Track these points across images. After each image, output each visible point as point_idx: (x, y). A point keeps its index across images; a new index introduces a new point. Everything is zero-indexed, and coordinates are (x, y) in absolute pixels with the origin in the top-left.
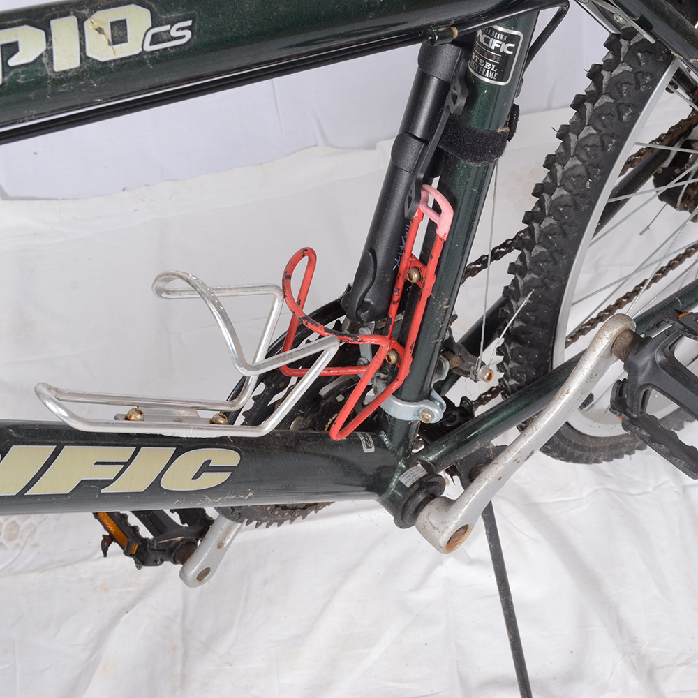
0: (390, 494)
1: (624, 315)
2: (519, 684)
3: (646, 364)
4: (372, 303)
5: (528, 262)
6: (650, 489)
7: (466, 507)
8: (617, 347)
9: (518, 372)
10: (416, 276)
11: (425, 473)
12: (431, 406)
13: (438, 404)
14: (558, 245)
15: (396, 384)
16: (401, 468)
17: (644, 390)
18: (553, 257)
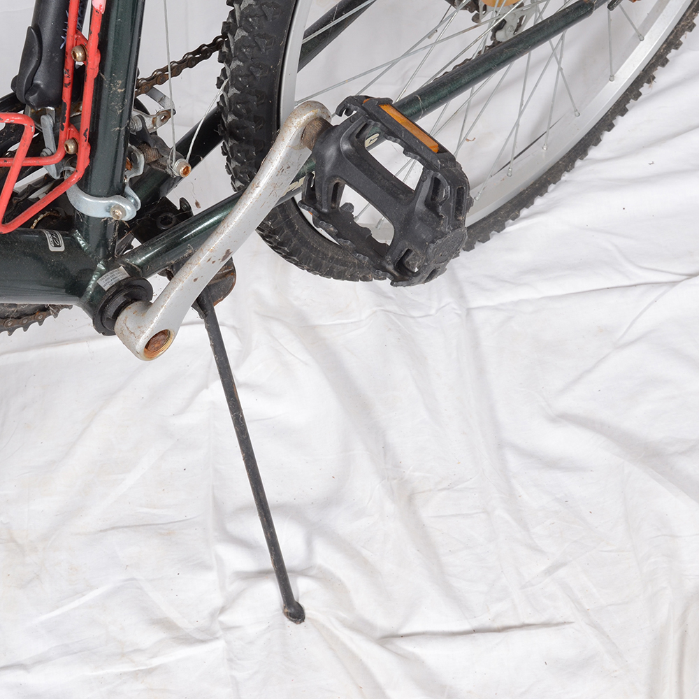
0: (88, 297)
1: (315, 102)
2: (258, 508)
3: (332, 154)
4: (42, 86)
5: (232, 47)
6: (433, 312)
7: (161, 311)
8: (307, 137)
9: (241, 173)
10: (81, 54)
11: (127, 275)
12: (122, 202)
13: (132, 201)
14: (259, 28)
15: (76, 176)
16: (100, 271)
17: (334, 183)
18: (256, 43)
